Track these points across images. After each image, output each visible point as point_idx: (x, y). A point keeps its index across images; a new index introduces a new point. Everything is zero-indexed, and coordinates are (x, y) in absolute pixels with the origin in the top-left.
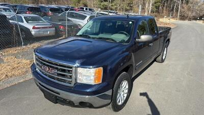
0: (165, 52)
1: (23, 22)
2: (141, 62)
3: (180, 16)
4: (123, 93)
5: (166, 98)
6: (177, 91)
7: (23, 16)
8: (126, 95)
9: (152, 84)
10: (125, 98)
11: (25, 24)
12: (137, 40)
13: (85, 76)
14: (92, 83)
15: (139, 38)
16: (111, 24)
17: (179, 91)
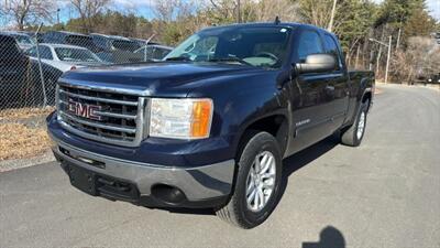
0: (361, 124)
1: (51, 58)
2: (308, 121)
3: (391, 74)
4: (261, 185)
5: (368, 209)
6: (394, 197)
7: (52, 47)
8: (269, 192)
9: (334, 182)
10: (267, 198)
11: (56, 63)
12: (298, 65)
13: (169, 118)
14: (187, 136)
15: (303, 61)
16: (240, 37)
17: (400, 198)
